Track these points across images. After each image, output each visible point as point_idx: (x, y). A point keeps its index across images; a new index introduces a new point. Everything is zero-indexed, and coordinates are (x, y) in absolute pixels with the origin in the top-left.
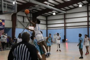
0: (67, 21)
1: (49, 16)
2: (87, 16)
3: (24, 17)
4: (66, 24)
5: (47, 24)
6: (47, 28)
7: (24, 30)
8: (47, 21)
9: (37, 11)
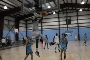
0: (43, 24)
1: (28, 20)
2: (58, 21)
3: (9, 21)
4: (42, 27)
5: (26, 27)
6: (27, 30)
7: (9, 32)
8: (26, 24)
9: (20, 16)
